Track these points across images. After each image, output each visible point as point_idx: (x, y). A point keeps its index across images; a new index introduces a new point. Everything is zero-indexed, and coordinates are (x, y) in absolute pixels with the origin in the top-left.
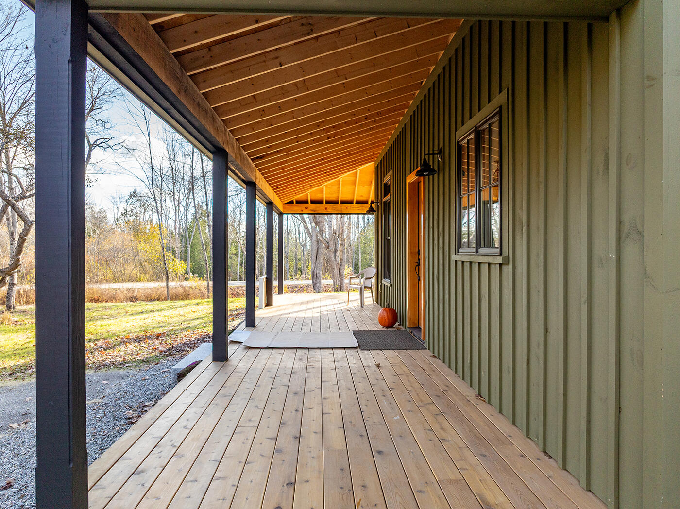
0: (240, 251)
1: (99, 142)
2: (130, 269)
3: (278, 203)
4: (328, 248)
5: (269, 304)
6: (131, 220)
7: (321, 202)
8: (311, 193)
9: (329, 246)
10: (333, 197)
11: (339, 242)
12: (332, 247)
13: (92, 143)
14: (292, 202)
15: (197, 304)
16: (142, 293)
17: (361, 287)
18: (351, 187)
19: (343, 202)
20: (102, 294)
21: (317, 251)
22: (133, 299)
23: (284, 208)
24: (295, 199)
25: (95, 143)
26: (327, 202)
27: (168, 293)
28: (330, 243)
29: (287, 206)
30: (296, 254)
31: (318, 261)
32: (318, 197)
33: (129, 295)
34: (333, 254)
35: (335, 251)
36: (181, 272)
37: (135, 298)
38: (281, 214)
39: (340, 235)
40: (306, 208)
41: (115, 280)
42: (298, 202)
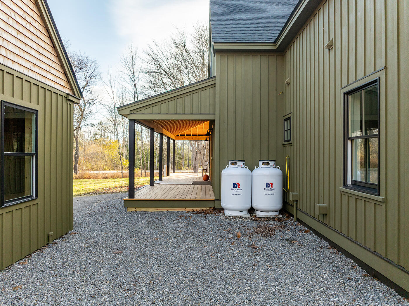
0: (157, 155)
1: (89, 101)
2: (101, 164)
3: (172, 136)
4: (200, 154)
5: (168, 175)
6: (99, 138)
7: (190, 135)
8: (186, 132)
9: (200, 153)
10: (195, 133)
11: (206, 151)
12: (202, 153)
13: (86, 102)
14: (178, 135)
15: (138, 179)
16: (110, 175)
17: (202, 169)
18: (202, 130)
19: (199, 135)
20: (91, 175)
21: (196, 155)
22: (105, 178)
23: (175, 138)
24: (179, 134)
25: (88, 102)
26: (193, 135)
27: (122, 175)
28: (201, 151)
29: (177, 137)
30: (188, 156)
31: (196, 160)
32: (189, 133)
33: (104, 176)
34: (203, 157)
35: (204, 155)
36: (127, 166)
37: (106, 177)
38: (174, 140)
39: (206, 147)
40: (184, 138)
41: (93, 169)
42: (181, 135)
